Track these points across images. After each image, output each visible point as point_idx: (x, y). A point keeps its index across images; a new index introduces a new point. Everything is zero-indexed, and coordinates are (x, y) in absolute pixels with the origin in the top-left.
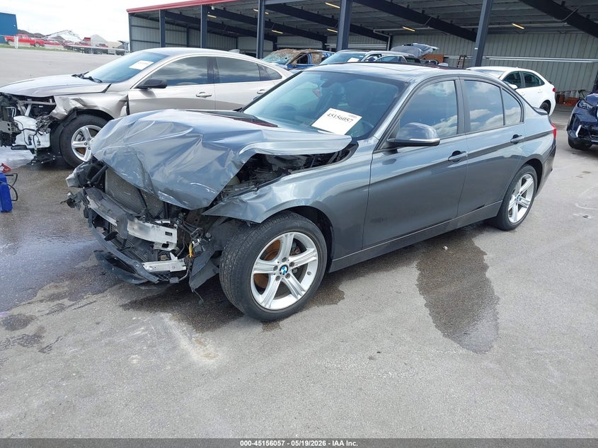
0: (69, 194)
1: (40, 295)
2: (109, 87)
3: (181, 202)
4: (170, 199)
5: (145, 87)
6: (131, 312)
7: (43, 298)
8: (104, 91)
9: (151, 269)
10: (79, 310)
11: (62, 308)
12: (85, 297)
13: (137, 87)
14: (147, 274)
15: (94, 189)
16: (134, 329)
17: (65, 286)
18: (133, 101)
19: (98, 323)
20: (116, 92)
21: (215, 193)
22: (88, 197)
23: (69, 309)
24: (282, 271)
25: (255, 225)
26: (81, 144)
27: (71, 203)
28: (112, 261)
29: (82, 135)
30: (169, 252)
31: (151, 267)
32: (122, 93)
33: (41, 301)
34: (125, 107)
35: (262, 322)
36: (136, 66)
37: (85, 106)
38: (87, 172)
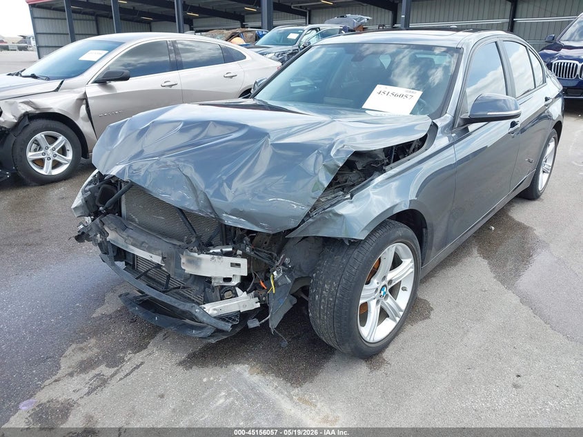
0: (81, 227)
1: (66, 364)
2: (61, 84)
3: (257, 225)
4: (240, 223)
5: (102, 81)
6: (196, 371)
7: (70, 370)
8: (57, 89)
9: (215, 312)
10: (128, 380)
11: (103, 382)
12: (126, 359)
13: (95, 82)
14: (214, 321)
15: (110, 216)
16: (213, 396)
17: (92, 347)
18: (93, 98)
19: (162, 396)
20: (71, 88)
21: (307, 209)
22: (107, 229)
23: (113, 381)
24: (382, 292)
25: (355, 243)
26: (38, 155)
27: (81, 237)
28: (148, 304)
29: (38, 144)
30: (234, 287)
31: (215, 309)
32: (79, 90)
33: (71, 375)
34: (84, 107)
35: (363, 359)
36: (87, 57)
37: (37, 109)
38: (97, 195)
